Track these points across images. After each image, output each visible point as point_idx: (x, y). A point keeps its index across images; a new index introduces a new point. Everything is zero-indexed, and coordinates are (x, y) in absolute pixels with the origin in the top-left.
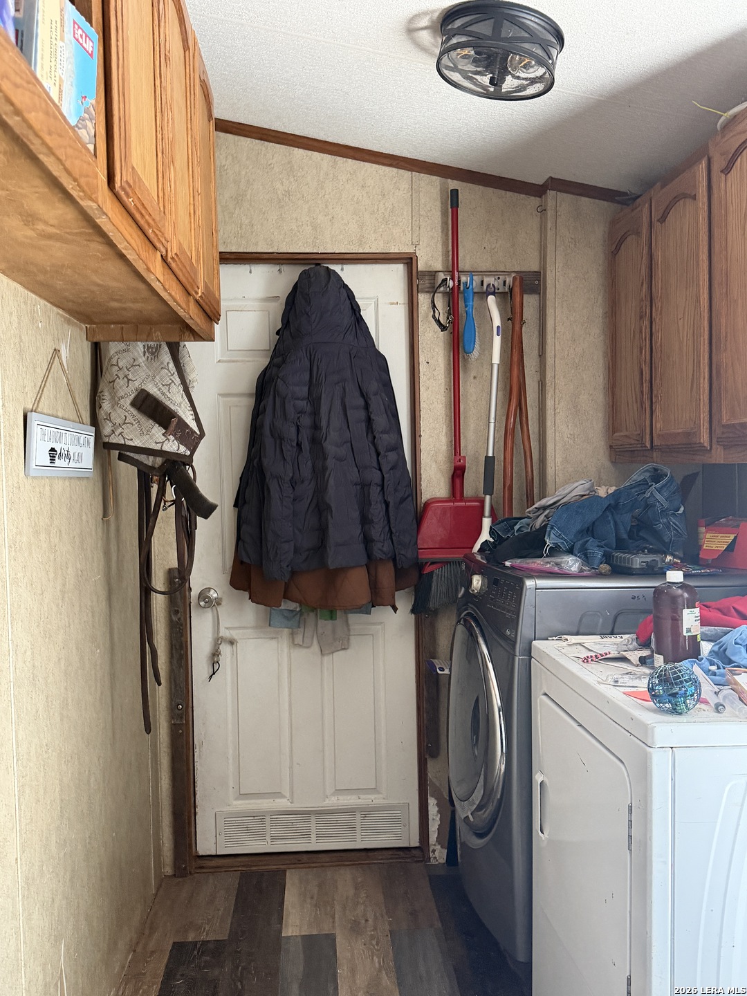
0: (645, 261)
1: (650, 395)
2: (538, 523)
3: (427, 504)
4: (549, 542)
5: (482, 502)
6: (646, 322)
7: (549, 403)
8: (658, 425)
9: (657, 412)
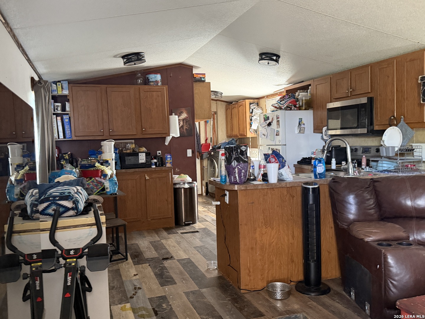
0: (231, 113)
1: (232, 129)
2: (219, 145)
3: (202, 144)
4: (221, 147)
5: (210, 144)
6: (231, 120)
7: (218, 130)
8: (233, 133)
9: (233, 132)
